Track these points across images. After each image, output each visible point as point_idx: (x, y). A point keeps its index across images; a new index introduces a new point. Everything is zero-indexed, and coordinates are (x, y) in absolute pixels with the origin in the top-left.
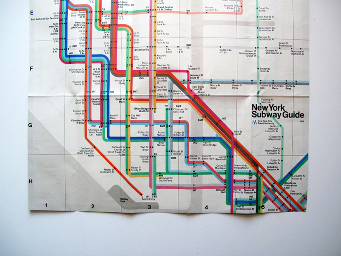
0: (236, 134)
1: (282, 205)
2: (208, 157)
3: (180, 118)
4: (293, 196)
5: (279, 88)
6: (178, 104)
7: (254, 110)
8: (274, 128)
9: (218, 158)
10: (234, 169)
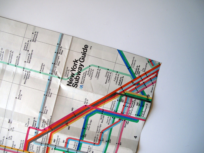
0: (87, 103)
1: (151, 80)
2: (99, 128)
3: (64, 142)
4: (146, 71)
5: (59, 60)
6: (53, 141)
7: (71, 84)
8: (90, 72)
9: (101, 121)
10: (113, 111)
